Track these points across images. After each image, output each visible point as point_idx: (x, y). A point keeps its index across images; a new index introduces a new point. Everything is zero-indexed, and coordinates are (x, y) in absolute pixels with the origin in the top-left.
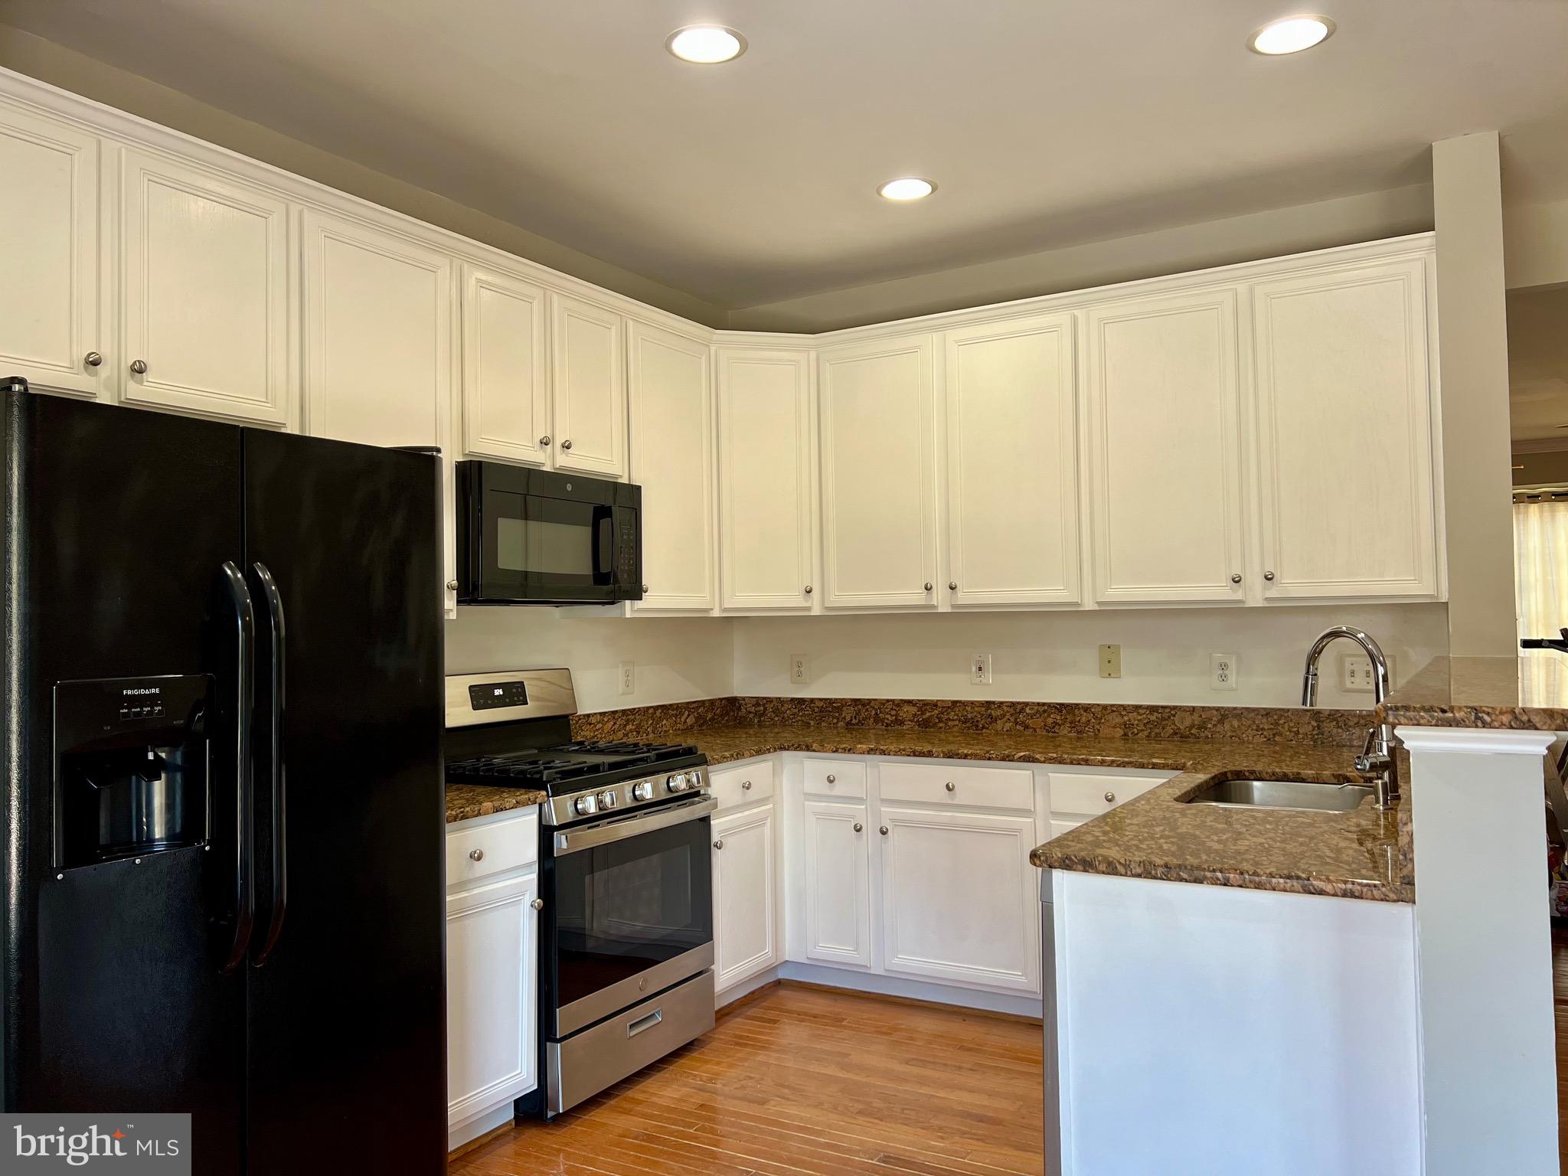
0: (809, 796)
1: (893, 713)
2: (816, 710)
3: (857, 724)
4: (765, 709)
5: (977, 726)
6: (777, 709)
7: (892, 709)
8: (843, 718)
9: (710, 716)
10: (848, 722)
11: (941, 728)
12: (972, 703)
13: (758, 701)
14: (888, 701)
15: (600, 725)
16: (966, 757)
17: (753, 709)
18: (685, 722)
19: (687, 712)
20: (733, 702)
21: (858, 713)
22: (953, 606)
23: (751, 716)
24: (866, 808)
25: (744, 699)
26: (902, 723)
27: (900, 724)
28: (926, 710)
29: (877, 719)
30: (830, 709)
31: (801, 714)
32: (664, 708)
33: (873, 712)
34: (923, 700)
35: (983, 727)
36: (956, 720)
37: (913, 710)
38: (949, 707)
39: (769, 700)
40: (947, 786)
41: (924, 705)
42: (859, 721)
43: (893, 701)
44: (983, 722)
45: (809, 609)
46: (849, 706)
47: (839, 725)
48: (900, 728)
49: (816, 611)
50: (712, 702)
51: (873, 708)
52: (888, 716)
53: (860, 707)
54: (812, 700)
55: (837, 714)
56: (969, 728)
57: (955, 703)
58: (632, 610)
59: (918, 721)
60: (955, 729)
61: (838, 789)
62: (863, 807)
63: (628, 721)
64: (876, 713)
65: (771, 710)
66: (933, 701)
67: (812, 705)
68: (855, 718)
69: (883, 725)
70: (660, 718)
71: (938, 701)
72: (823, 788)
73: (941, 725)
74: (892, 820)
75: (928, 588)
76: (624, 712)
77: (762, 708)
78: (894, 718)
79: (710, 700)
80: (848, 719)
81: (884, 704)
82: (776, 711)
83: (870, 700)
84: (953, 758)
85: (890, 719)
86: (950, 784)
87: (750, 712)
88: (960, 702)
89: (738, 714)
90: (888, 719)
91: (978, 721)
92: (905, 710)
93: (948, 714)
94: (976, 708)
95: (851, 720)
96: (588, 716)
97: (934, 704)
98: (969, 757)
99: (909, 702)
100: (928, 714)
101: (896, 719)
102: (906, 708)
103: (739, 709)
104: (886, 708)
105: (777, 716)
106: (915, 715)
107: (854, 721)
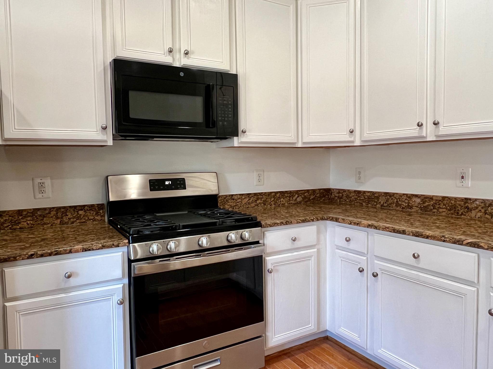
0: (338, 248)
1: (407, 201)
2: (366, 197)
3: (387, 206)
4: (343, 195)
5: (458, 213)
6: (348, 195)
7: (406, 199)
8: (379, 202)
9: (312, 197)
10: (382, 205)
11: (434, 212)
12: (456, 198)
13: (340, 191)
14: (404, 194)
15: (240, 200)
16: (427, 237)
17: (337, 195)
18: (296, 200)
19: (297, 196)
20: (328, 191)
21: (387, 200)
22: (437, 136)
23: (336, 198)
24: (367, 259)
25: (333, 189)
26: (411, 208)
27: (410, 208)
28: (426, 201)
29: (397, 205)
30: (373, 197)
31: (359, 199)
32: (282, 193)
33: (395, 201)
34: (424, 195)
35: (462, 214)
36: (444, 208)
37: (418, 200)
38: (440, 200)
39: (344, 191)
40: (414, 255)
41: (425, 198)
42: (388, 204)
43: (407, 195)
44: (462, 211)
45: (353, 142)
46: (383, 196)
47: (377, 206)
48: (410, 210)
49: (357, 143)
50: (314, 191)
51: (395, 198)
52: (403, 203)
53: (388, 197)
54: (364, 192)
55: (376, 200)
56: (452, 214)
57: (444, 198)
58: (239, 143)
59: (421, 207)
60: (444, 214)
61: (352, 245)
62: (365, 258)
63: (258, 199)
64: (397, 201)
65: (345, 196)
66: (430, 196)
67: (364, 195)
68: (386, 203)
69: (400, 208)
70: (279, 197)
71: (433, 196)
72: (344, 244)
73: (435, 210)
74: (381, 269)
75: (420, 125)
76: (255, 194)
77: (341, 195)
78: (407, 204)
79: (312, 190)
80: (382, 203)
81: (401, 196)
82: (348, 196)
83: (394, 194)
84: (419, 237)
85: (404, 205)
86: (416, 254)
87: (336, 196)
88: (447, 197)
89: (330, 197)
90: (403, 205)
91: (458, 210)
92: (413, 201)
93: (439, 204)
94: (458, 202)
95: (384, 204)
96: (232, 195)
97: (431, 198)
98: (430, 238)
99: (416, 196)
100: (427, 204)
101: (408, 205)
102: (414, 199)
103: (331, 194)
104: (402, 199)
105: (348, 199)
106: (419, 203)
107: (385, 205)
